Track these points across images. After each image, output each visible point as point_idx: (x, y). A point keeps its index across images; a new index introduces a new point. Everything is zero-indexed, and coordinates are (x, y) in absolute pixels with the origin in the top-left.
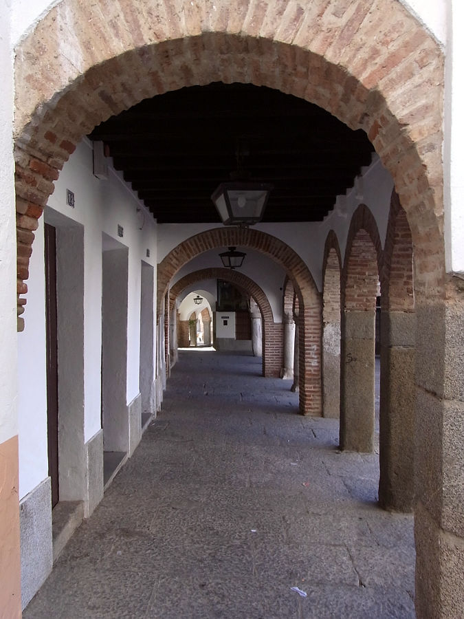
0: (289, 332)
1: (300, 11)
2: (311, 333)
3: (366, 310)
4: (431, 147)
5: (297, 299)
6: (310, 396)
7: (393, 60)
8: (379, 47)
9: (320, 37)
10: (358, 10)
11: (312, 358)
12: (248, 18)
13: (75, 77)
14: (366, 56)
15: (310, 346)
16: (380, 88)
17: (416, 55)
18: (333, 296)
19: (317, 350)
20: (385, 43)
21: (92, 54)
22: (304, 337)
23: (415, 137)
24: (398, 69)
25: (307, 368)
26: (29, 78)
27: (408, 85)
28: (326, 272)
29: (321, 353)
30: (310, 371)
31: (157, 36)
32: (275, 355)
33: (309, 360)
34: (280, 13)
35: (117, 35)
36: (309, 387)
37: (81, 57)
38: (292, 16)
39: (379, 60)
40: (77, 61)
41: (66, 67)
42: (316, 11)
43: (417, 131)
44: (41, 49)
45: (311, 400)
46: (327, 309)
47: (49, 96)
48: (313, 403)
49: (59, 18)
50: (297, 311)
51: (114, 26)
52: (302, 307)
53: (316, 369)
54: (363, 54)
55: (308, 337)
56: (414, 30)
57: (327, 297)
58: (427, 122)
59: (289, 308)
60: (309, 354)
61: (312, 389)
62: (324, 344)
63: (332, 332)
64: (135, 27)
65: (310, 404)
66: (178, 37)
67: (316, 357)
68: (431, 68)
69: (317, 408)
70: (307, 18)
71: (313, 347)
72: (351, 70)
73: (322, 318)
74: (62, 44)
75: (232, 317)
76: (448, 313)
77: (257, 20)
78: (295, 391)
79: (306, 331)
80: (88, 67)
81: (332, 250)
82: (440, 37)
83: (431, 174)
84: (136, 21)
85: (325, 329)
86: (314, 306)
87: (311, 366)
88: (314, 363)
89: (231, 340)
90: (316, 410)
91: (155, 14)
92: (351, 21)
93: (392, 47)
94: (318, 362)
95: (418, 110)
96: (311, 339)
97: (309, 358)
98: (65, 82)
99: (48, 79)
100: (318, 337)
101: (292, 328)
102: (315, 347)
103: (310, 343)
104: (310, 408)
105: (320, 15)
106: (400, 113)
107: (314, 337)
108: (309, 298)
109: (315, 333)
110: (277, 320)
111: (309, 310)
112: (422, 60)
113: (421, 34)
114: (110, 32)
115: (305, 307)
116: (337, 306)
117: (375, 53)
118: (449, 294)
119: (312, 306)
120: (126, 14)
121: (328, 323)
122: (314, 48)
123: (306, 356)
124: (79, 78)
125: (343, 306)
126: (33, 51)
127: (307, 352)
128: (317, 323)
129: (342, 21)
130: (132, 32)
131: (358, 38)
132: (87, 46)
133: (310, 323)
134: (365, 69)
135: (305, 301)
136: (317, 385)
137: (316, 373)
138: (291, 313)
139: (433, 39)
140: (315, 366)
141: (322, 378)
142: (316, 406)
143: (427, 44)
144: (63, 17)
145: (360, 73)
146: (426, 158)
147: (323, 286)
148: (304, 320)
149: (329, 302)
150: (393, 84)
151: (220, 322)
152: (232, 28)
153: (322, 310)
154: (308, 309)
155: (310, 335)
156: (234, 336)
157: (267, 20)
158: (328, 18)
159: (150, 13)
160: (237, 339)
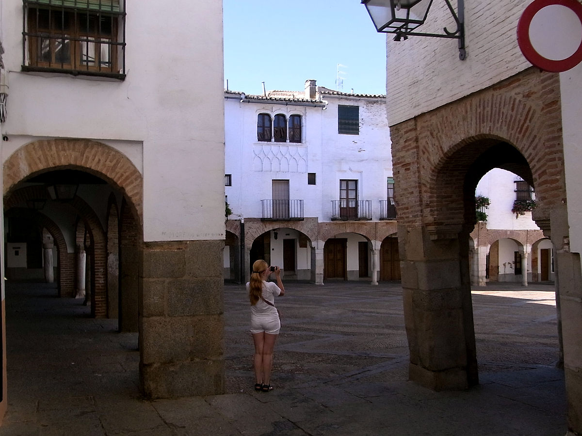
0: (80, 260)
1: (99, 160)
2: (99, 260)
3: (134, 245)
4: (139, 205)
5: (88, 235)
6: (98, 304)
7: (127, 178)
8: (123, 173)
9: (105, 169)
10: (117, 161)
11: (100, 278)
12: (83, 161)
13: (25, 176)
14: (119, 176)
15: (98, 269)
16: (124, 186)
17: (134, 177)
18: (114, 235)
19: (103, 272)
20: (125, 173)
21: (31, 168)
22: (94, 263)
23: (134, 202)
24: (129, 181)
25: (97, 285)
26: (8, 175)
27: (132, 186)
28: (109, 218)
29: (106, 274)
30: (99, 286)
31: (54, 164)
32: (69, 279)
33: (98, 279)
34: (93, 160)
35: (41, 162)
36: (98, 298)
37: (28, 169)
38: (97, 161)
39: (123, 178)
40: (26, 170)
41: (23, 172)
42: (104, 160)
43: (134, 200)
44: (13, 165)
45: (99, 307)
46: (110, 244)
47: (16, 182)
48: (101, 309)
49: (19, 154)
50: (88, 243)
51: (39, 159)
52: (92, 242)
53: (103, 285)
54: (118, 175)
55: (97, 263)
56: (133, 169)
57: (110, 235)
58: (137, 197)
59: (80, 241)
60: (98, 275)
61: (100, 299)
62: (108, 267)
63: (113, 259)
64: (47, 160)
65: (99, 310)
66: (61, 165)
67: (102, 276)
68: (138, 181)
69: (104, 312)
70: (102, 162)
71: (101, 270)
72: (115, 180)
73: (107, 250)
74: (21, 164)
75: (23, 247)
76: (144, 253)
77: (86, 162)
78: (86, 305)
79: (95, 259)
80: (30, 173)
81: (113, 205)
82: (141, 172)
83: (139, 213)
84: (47, 158)
85: (109, 258)
86: (101, 241)
87: (99, 283)
88: (102, 281)
89: (23, 269)
90: (103, 314)
91: (53, 157)
92: (115, 165)
93: (127, 174)
94: (104, 280)
95: (135, 194)
96: (99, 265)
97: (98, 278)
98: (22, 178)
99: (16, 176)
100: (104, 263)
101: (84, 257)
102: (102, 270)
103: (98, 267)
104: (99, 313)
105: (106, 161)
106: (130, 194)
107: (101, 263)
108: (98, 237)
109: (102, 260)
110: (70, 250)
111: (98, 245)
112: (136, 178)
113: (135, 171)
114: (38, 161)
115: (95, 242)
116: (117, 241)
117: (122, 175)
118: (144, 247)
119: (99, 242)
120: (43, 156)
121: (111, 253)
122: (104, 172)
123: (96, 276)
124: (27, 176)
125: (120, 243)
126: (10, 166)
127: (96, 273)
128: (102, 253)
129: (112, 164)
130: (46, 162)
131: (117, 170)
132: (30, 165)
133: (98, 252)
134: (119, 180)
135: (95, 238)
136: (103, 296)
137: (103, 288)
138: (82, 245)
139: (139, 172)
140: (102, 283)
141: (107, 291)
142: (103, 311)
143: (137, 174)
144: (21, 154)
145: (118, 181)
146: (137, 208)
147: (107, 228)
148: (94, 252)
149: (112, 238)
150: (127, 185)
151: (12, 252)
152: (78, 164)
153: (106, 244)
154: (97, 243)
155: (99, 262)
156: (25, 265)
157: (89, 162)
158: (108, 163)
159: (51, 156)
160: (29, 267)
